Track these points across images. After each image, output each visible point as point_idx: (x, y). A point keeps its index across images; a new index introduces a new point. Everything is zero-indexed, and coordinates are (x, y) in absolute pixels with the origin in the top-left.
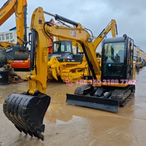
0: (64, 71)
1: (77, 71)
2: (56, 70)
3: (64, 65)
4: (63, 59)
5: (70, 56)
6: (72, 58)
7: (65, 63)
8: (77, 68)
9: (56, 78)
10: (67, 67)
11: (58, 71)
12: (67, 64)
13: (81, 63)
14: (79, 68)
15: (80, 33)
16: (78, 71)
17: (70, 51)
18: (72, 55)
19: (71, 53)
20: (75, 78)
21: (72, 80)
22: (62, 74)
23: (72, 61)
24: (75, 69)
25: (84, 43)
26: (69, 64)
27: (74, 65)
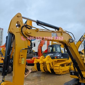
0: (55, 65)
1: (65, 66)
2: (50, 65)
3: (55, 61)
4: (54, 57)
5: (60, 54)
6: (61, 56)
7: (56, 60)
8: (65, 63)
9: (50, 71)
10: (58, 63)
11: (52, 65)
12: (58, 61)
13: (68, 59)
14: (66, 63)
15: (62, 35)
16: (67, 65)
17: (60, 51)
18: (61, 54)
19: (60, 53)
20: (64, 71)
21: (62, 72)
22: (55, 68)
23: (61, 58)
24: (64, 64)
25: (67, 43)
26: (59, 60)
27: (63, 61)
